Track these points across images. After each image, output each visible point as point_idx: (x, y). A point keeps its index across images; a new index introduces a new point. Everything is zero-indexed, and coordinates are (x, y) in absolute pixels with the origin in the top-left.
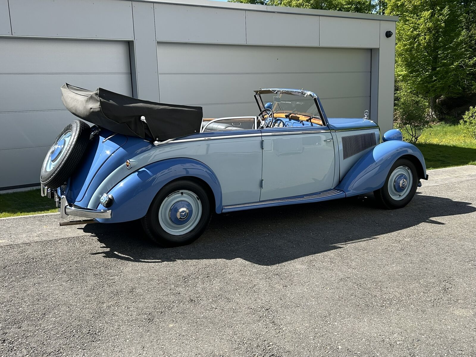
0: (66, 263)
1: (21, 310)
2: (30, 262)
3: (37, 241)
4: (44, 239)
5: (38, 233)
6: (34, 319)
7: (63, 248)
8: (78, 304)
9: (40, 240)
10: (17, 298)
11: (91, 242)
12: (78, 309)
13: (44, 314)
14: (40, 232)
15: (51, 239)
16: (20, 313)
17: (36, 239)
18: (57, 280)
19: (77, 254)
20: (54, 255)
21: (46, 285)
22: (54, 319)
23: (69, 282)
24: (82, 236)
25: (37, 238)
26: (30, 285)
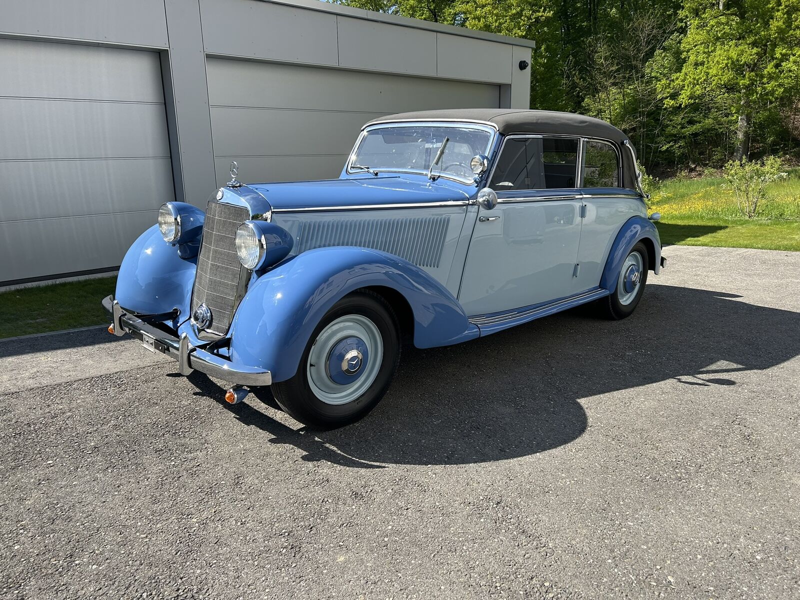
0: (95, 429)
1: (18, 550)
2: (24, 434)
3: (32, 386)
4: (45, 382)
5: (31, 372)
6: (50, 572)
7: (84, 399)
8: (139, 524)
9: (38, 385)
10: (7, 519)
11: (134, 384)
12: (142, 536)
13: (71, 556)
14: (35, 370)
15: (58, 382)
16: (18, 558)
17: (31, 383)
18: (84, 469)
19: (113, 410)
20: (70, 414)
21: (63, 483)
22: (95, 567)
23: (110, 471)
24: (116, 373)
25: (31, 381)
26: (29, 486)
